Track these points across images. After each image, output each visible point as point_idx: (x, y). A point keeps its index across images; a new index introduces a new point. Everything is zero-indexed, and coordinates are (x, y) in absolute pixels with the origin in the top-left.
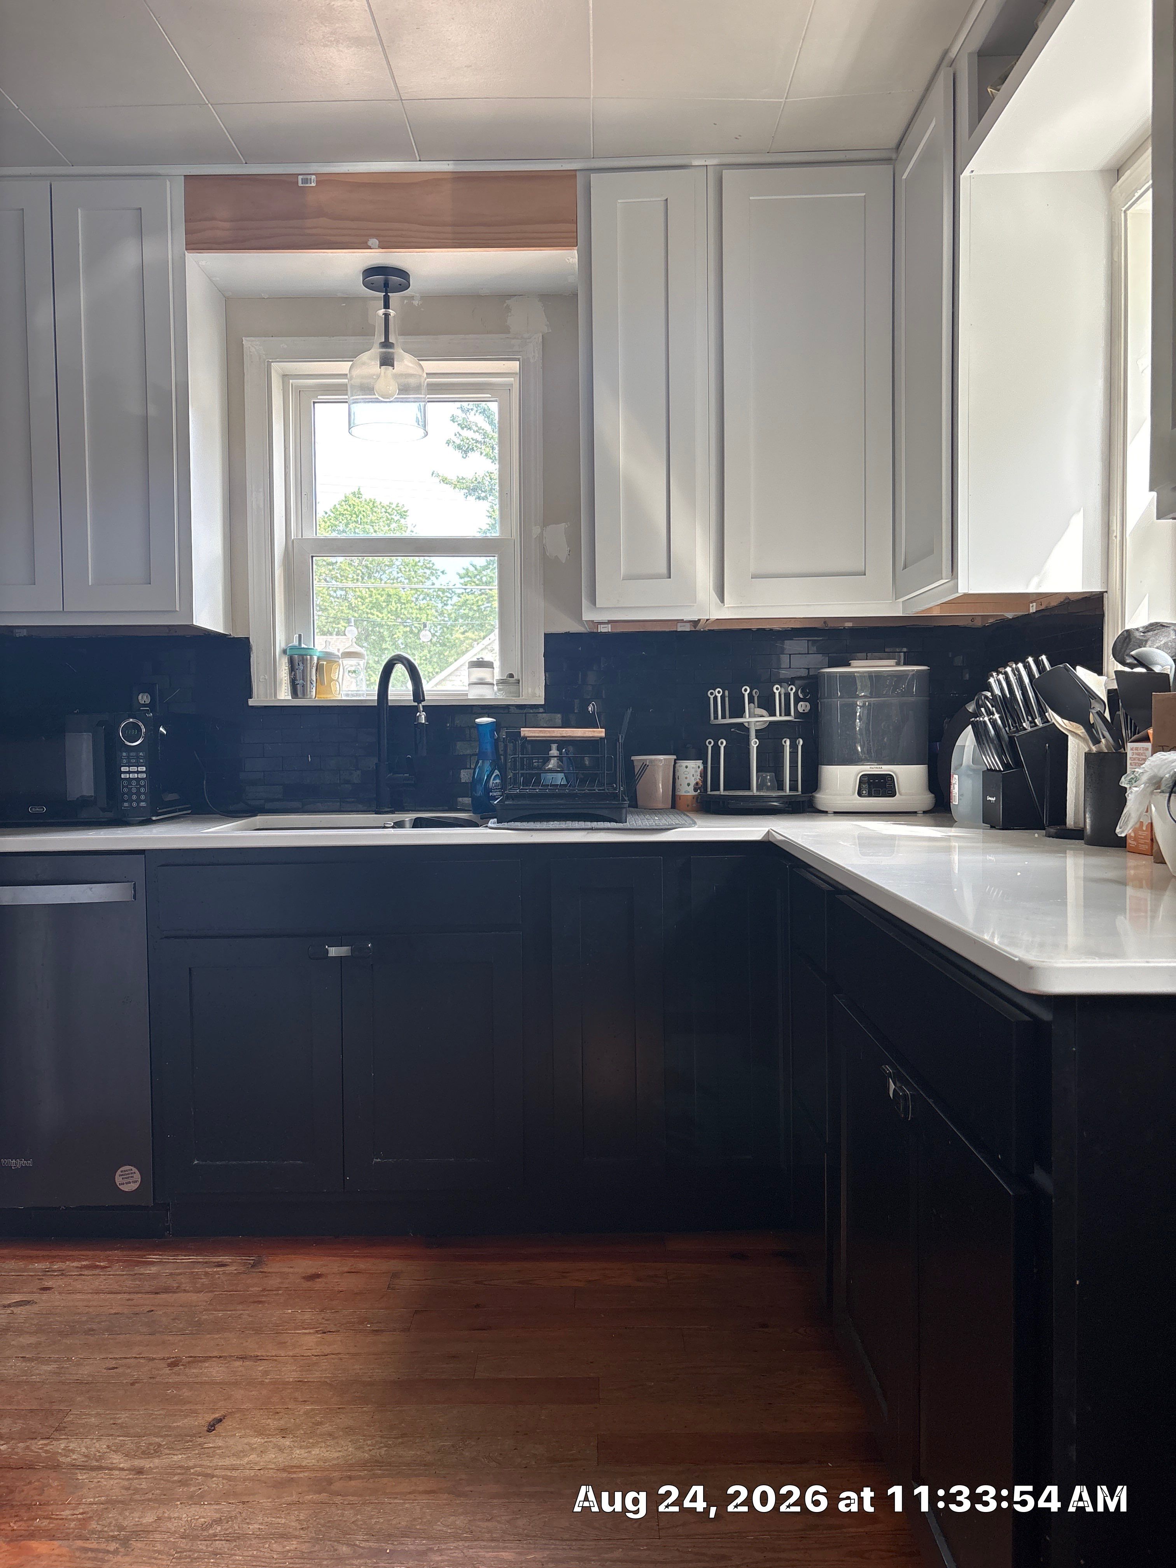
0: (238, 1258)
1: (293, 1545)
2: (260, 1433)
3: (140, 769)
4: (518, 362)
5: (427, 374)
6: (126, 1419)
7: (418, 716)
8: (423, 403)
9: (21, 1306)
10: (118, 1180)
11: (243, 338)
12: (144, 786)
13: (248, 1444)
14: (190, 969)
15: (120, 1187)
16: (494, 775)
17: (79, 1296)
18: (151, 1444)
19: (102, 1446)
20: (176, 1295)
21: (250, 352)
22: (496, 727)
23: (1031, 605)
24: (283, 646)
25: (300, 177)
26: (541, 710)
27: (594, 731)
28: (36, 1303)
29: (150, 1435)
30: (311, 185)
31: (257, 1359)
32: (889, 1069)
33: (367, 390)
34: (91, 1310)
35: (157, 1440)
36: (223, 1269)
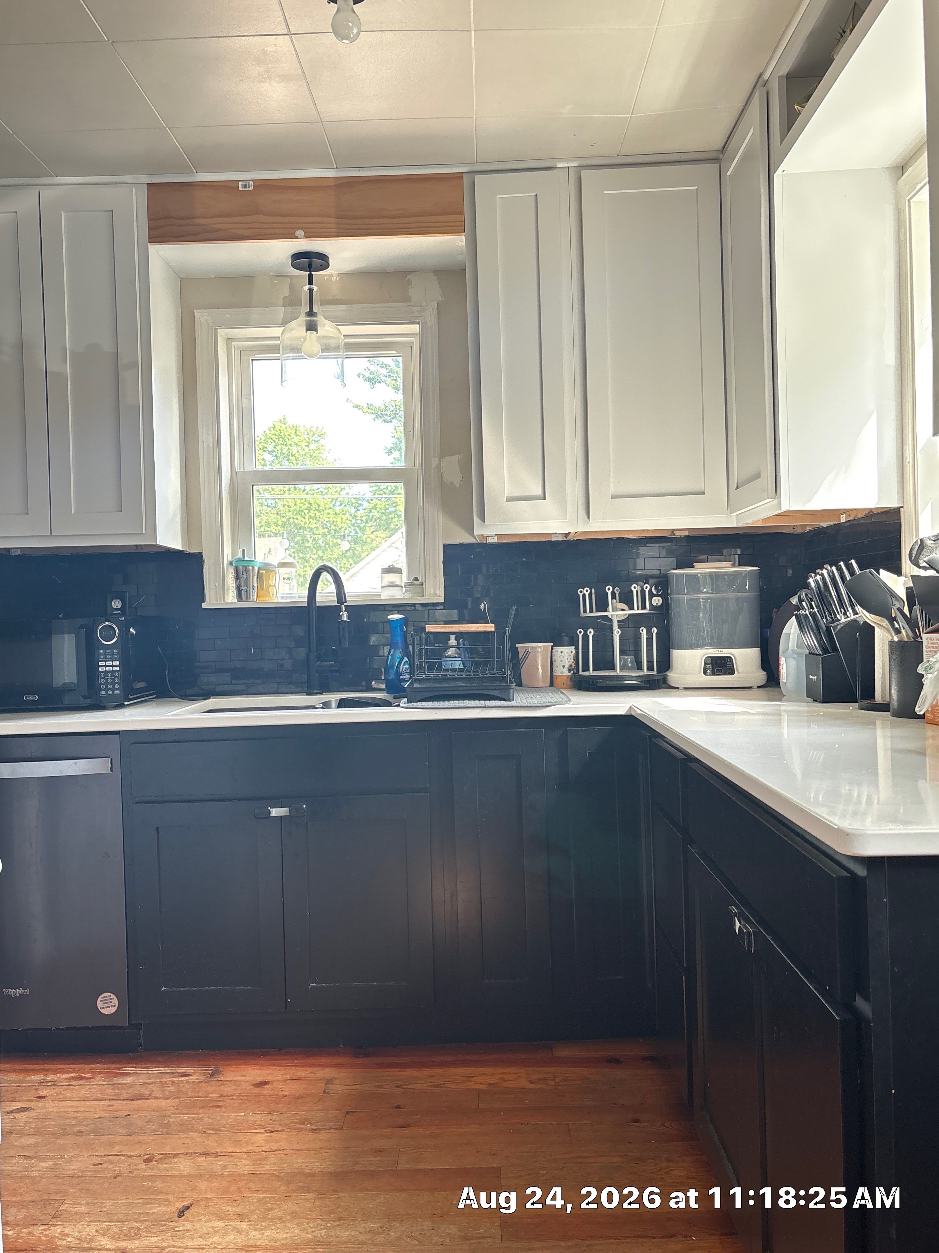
0: (199, 1069)
3: (114, 663)
4: (418, 325)
5: (344, 336)
6: (111, 1207)
7: (341, 615)
8: (342, 359)
9: (22, 1112)
10: (99, 1004)
11: (195, 310)
12: (118, 677)
13: (212, 1227)
14: (157, 828)
15: (101, 1011)
16: (404, 661)
17: (69, 1103)
18: (132, 1228)
19: (91, 1230)
20: (149, 1102)
21: (200, 321)
22: (405, 621)
23: (841, 516)
24: (230, 558)
25: (240, 183)
26: (441, 607)
27: (486, 626)
28: (34, 1109)
29: (130, 1220)
30: (249, 189)
31: (217, 1155)
32: (734, 910)
33: (296, 350)
34: (78, 1115)
35: (137, 1224)
36: (187, 1078)
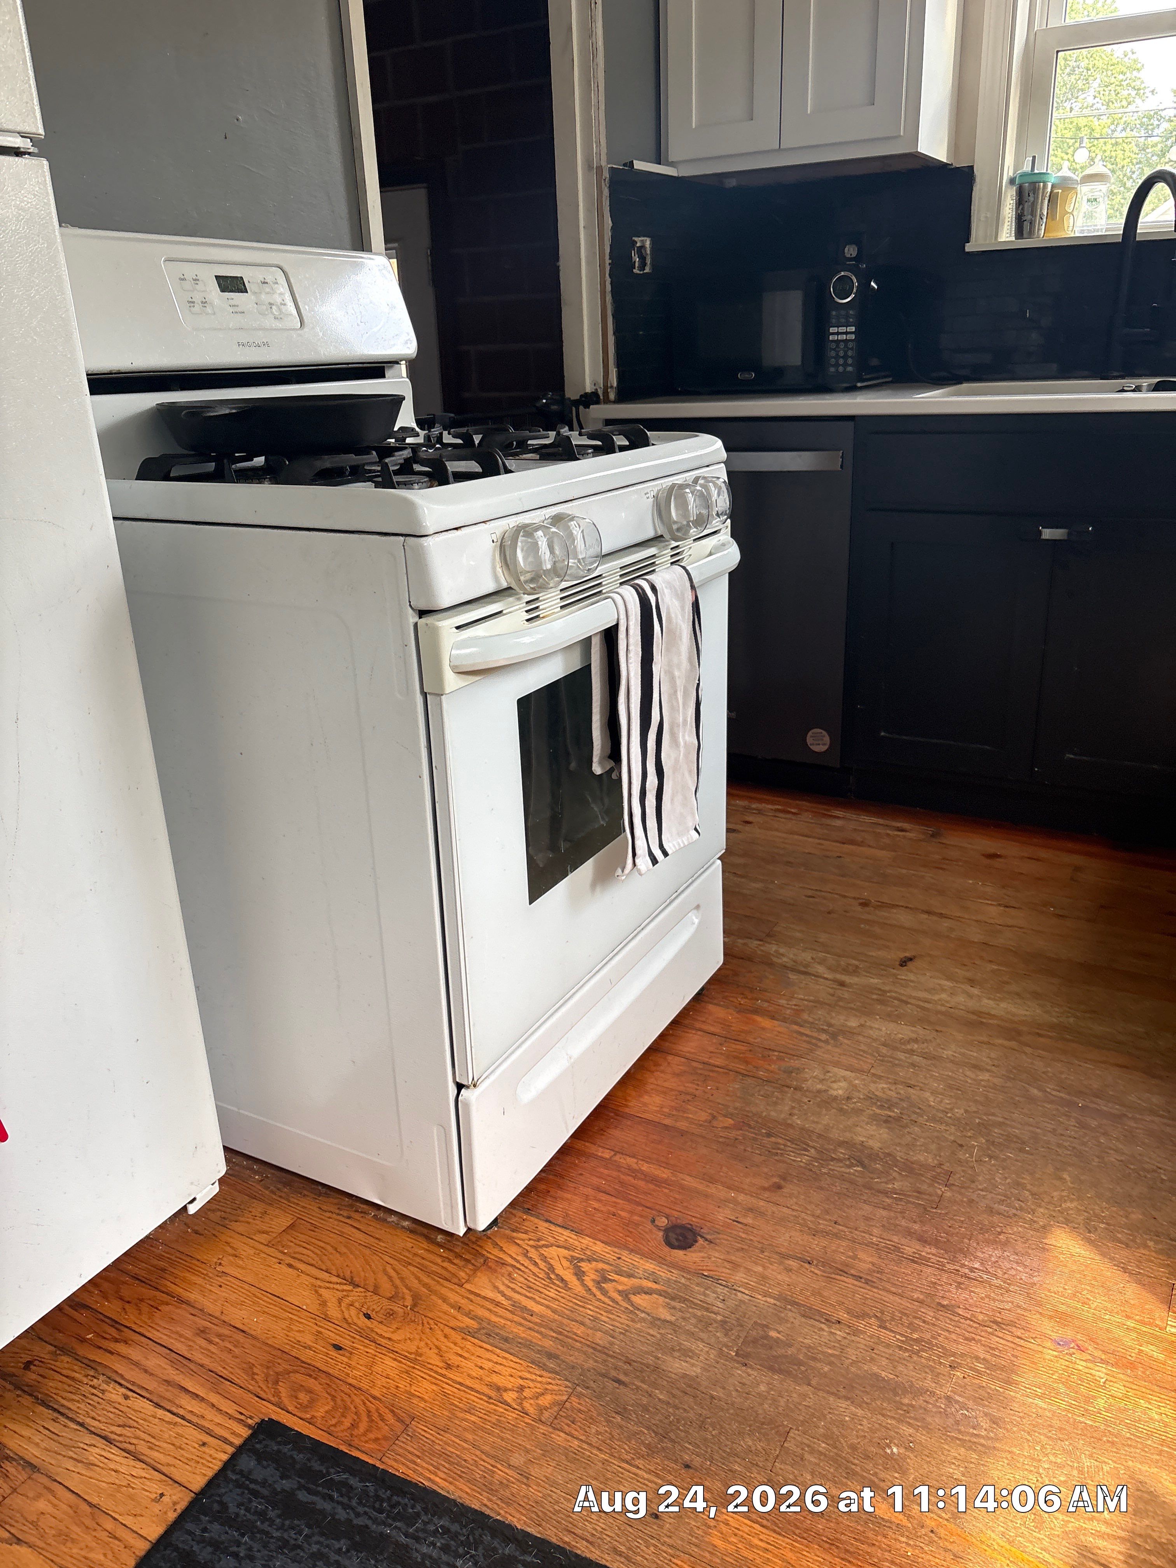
0: (917, 826)
1: (986, 1076)
2: (949, 978)
3: (848, 330)
6: (826, 940)
10: (809, 740)
12: (852, 348)
13: (939, 984)
14: (892, 544)
15: (811, 748)
17: (777, 833)
18: (850, 964)
19: (807, 956)
20: (861, 848)
24: (1011, 174)
29: (848, 957)
31: (941, 915)
34: (787, 846)
35: (855, 962)
36: (903, 833)
